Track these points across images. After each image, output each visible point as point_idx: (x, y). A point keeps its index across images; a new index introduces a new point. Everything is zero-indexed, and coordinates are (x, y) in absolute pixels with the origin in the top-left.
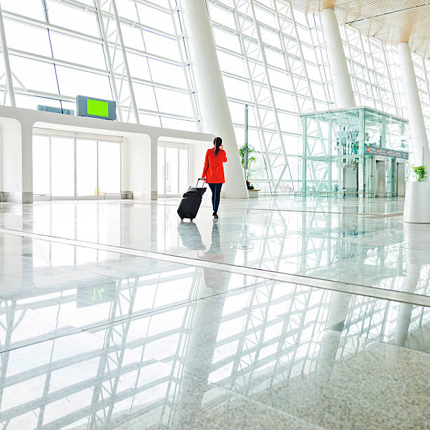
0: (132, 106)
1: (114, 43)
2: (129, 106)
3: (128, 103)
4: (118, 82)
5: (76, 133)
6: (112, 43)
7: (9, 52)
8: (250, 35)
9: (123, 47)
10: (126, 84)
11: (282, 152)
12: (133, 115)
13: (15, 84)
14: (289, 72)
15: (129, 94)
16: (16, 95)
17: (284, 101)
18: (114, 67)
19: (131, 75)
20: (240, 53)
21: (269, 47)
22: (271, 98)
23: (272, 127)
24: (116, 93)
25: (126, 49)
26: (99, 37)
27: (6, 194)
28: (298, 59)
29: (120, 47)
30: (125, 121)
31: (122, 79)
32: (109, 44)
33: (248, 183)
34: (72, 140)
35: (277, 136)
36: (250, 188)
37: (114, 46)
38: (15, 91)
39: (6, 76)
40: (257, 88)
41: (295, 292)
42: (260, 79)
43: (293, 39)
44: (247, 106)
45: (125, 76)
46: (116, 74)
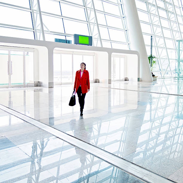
0: (99, 38)
1: (90, 8)
2: (97, 37)
3: (97, 36)
4: (92, 26)
5: (73, 52)
6: (89, 8)
7: (42, 13)
8: (151, 3)
9: (95, 10)
10: (96, 27)
11: (167, 58)
12: (99, 42)
13: (45, 29)
14: (169, 19)
15: (98, 32)
16: (45, 34)
17: (167, 33)
18: (90, 19)
19: (98, 23)
20: (147, 11)
21: (160, 8)
22: (162, 32)
23: (162, 46)
24: (91, 32)
25: (96, 11)
26: (83, 5)
27: (40, 83)
28: (173, 13)
29: (93, 10)
30: (95, 46)
31: (94, 25)
32: (87, 8)
33: (152, 73)
34: (71, 55)
35: (164, 50)
36: (153, 76)
37: (90, 9)
38: (45, 32)
39: (40, 26)
40: (155, 28)
41: (171, 121)
42: (156, 23)
43: (170, 4)
44: (152, 36)
45: (95, 24)
46: (91, 23)
